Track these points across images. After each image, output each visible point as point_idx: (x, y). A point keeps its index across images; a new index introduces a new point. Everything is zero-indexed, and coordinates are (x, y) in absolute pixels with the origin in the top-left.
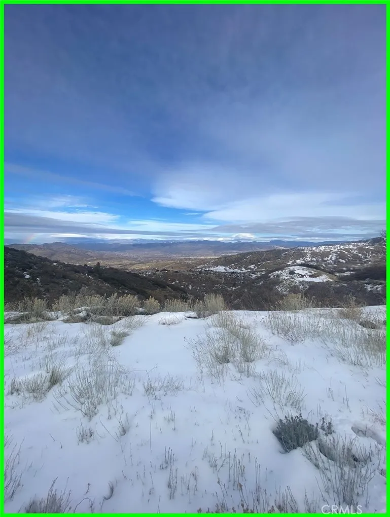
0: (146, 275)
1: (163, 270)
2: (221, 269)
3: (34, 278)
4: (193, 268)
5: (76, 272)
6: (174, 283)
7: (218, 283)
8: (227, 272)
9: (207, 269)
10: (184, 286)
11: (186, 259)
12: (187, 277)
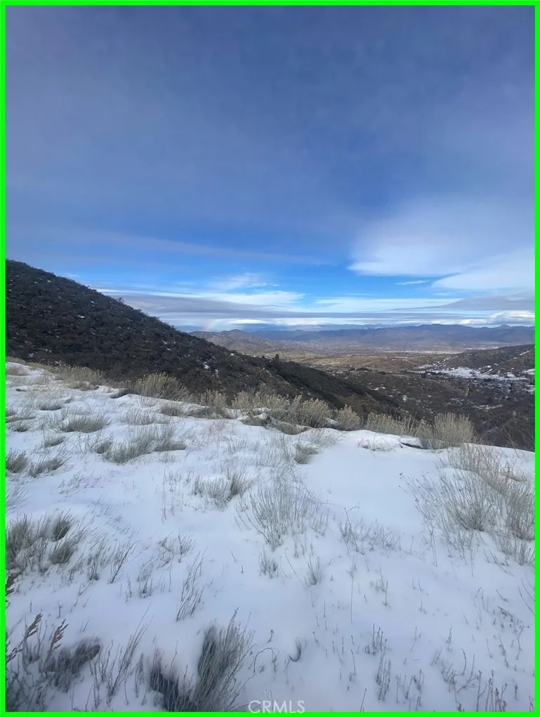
0: (336, 374)
1: (361, 369)
2: (464, 372)
3: (212, 369)
4: (411, 368)
5: (254, 365)
6: (377, 389)
7: (456, 395)
8: (475, 379)
9: (437, 372)
10: (394, 395)
11: (399, 354)
12: (399, 383)
